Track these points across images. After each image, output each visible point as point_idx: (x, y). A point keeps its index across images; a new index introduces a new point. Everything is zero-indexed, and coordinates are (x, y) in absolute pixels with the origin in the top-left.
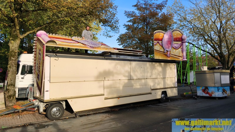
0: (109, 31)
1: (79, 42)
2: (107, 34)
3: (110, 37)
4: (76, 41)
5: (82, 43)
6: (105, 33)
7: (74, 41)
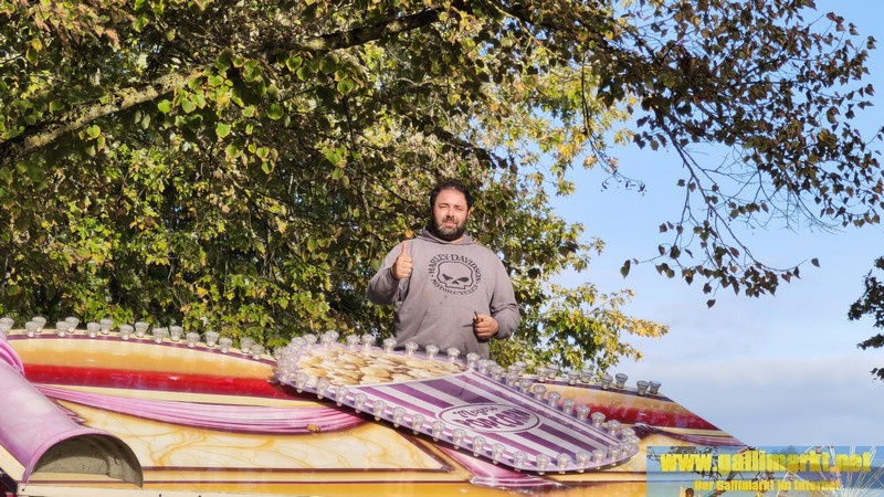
0: (737, 211)
1: (367, 418)
2: (719, 253)
3: (762, 282)
4: (328, 402)
5: (405, 431)
6: (690, 240)
7: (309, 396)
